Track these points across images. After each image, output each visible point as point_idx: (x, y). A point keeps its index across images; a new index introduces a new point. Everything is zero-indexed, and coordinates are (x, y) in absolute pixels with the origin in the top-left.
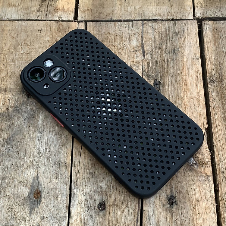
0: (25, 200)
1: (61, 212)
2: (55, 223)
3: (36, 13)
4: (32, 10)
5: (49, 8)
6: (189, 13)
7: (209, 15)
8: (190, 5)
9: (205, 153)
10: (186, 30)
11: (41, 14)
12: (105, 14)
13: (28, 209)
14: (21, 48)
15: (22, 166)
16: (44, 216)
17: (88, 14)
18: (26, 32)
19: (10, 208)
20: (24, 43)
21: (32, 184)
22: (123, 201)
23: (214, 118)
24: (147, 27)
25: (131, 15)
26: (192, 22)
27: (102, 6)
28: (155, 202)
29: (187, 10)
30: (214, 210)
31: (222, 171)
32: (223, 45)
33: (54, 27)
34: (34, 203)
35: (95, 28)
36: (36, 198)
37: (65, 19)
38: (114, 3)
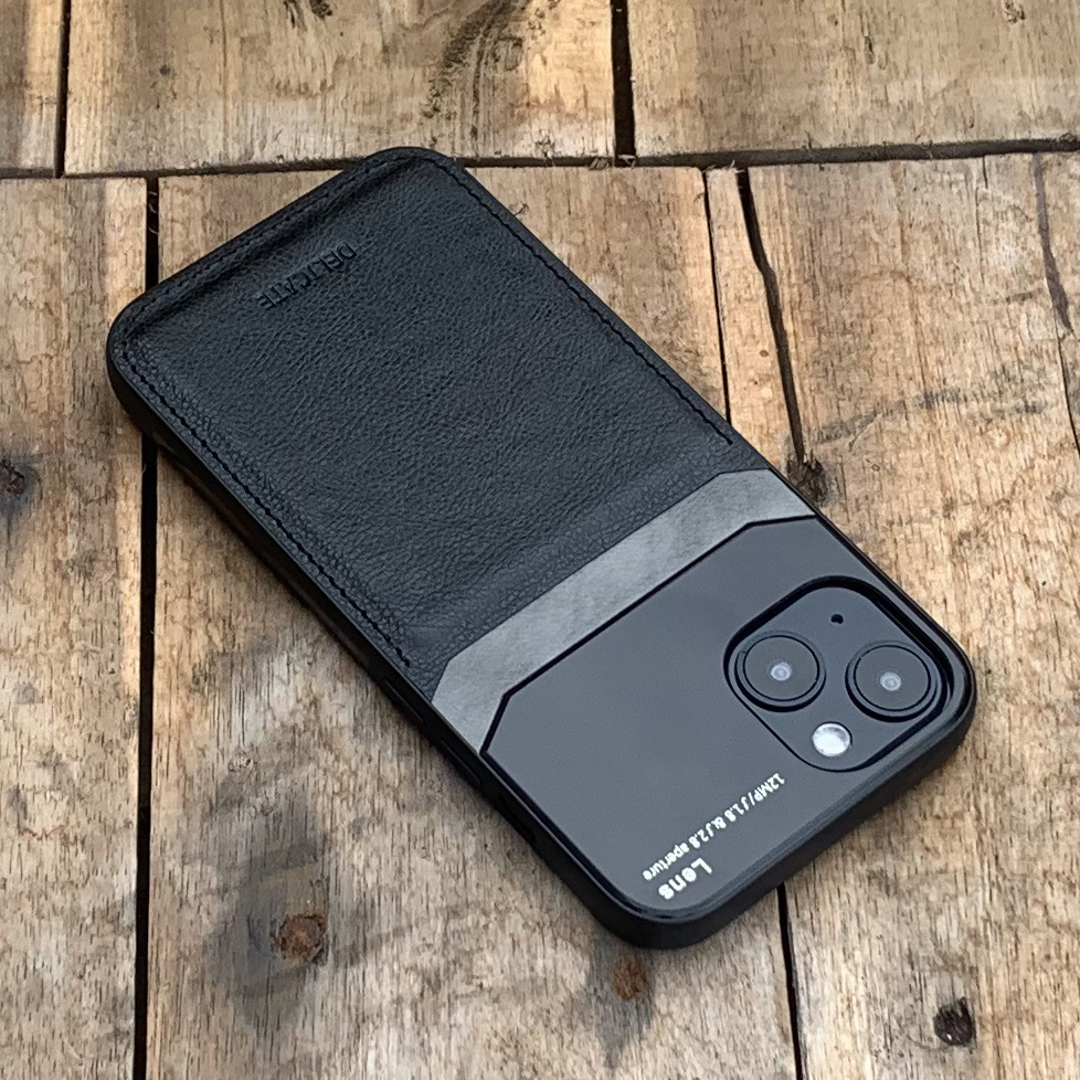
1: (759, 1054)
3: (421, 123)
4: (399, 110)
5: (481, 96)
11: (446, 131)
12: (774, 120)
17: (687, 123)
25: (909, 123)
34: (622, 1016)
35: (795, 192)
36: (626, 998)
37: (570, 149)
38: (815, 65)
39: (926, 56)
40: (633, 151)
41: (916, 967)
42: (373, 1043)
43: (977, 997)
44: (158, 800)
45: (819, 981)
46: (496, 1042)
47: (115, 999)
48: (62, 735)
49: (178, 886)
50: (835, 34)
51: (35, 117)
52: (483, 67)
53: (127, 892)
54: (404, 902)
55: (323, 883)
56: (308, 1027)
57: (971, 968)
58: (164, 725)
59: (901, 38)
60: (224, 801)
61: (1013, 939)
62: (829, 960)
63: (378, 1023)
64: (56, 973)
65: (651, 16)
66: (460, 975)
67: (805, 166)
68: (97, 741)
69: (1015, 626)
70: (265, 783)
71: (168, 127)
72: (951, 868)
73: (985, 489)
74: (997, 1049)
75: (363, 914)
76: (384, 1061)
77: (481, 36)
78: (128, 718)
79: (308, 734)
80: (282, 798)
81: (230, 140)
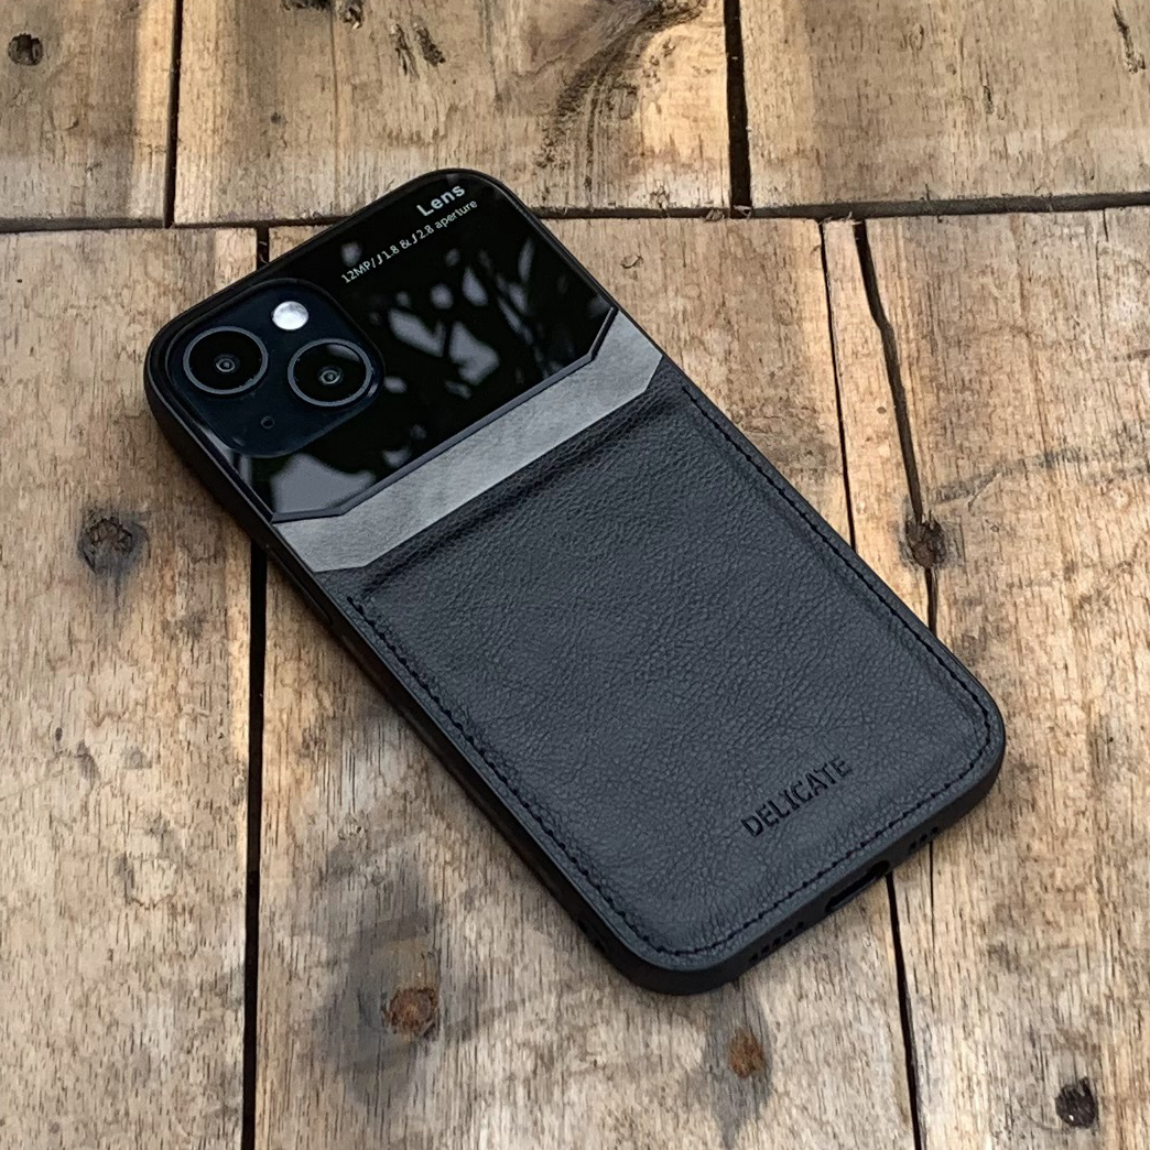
3: (534, 174)
4: (512, 158)
5: (595, 146)
11: (560, 180)
12: (891, 171)
17: (804, 174)
25: (1028, 174)
34: (738, 1095)
35: (913, 245)
36: (741, 1075)
37: (686, 200)
38: (934, 116)
39: (1046, 107)
40: (748, 202)
41: (1037, 1046)
42: (485, 1121)
43: (1099, 1077)
44: (267, 869)
45: (938, 1059)
46: (610, 1121)
47: (223, 1075)
48: (170, 801)
49: (287, 958)
50: (952, 83)
51: (145, 166)
52: (597, 115)
53: (235, 965)
54: (517, 976)
55: (435, 955)
56: (419, 1106)
57: (1094, 1047)
58: (274, 792)
59: (1019, 88)
60: (334, 870)
61: (1136, 1017)
62: (949, 1037)
63: (490, 1100)
64: (163, 1049)
65: (767, 65)
66: (574, 1051)
67: (923, 218)
68: (205, 808)
69: (1138, 693)
70: (376, 851)
71: (279, 177)
72: (1073, 943)
73: (1106, 551)
74: (1121, 1131)
75: (476, 988)
76: (496, 1140)
77: (595, 83)
78: (237, 784)
79: (419, 801)
80: (393, 869)
81: (340, 190)
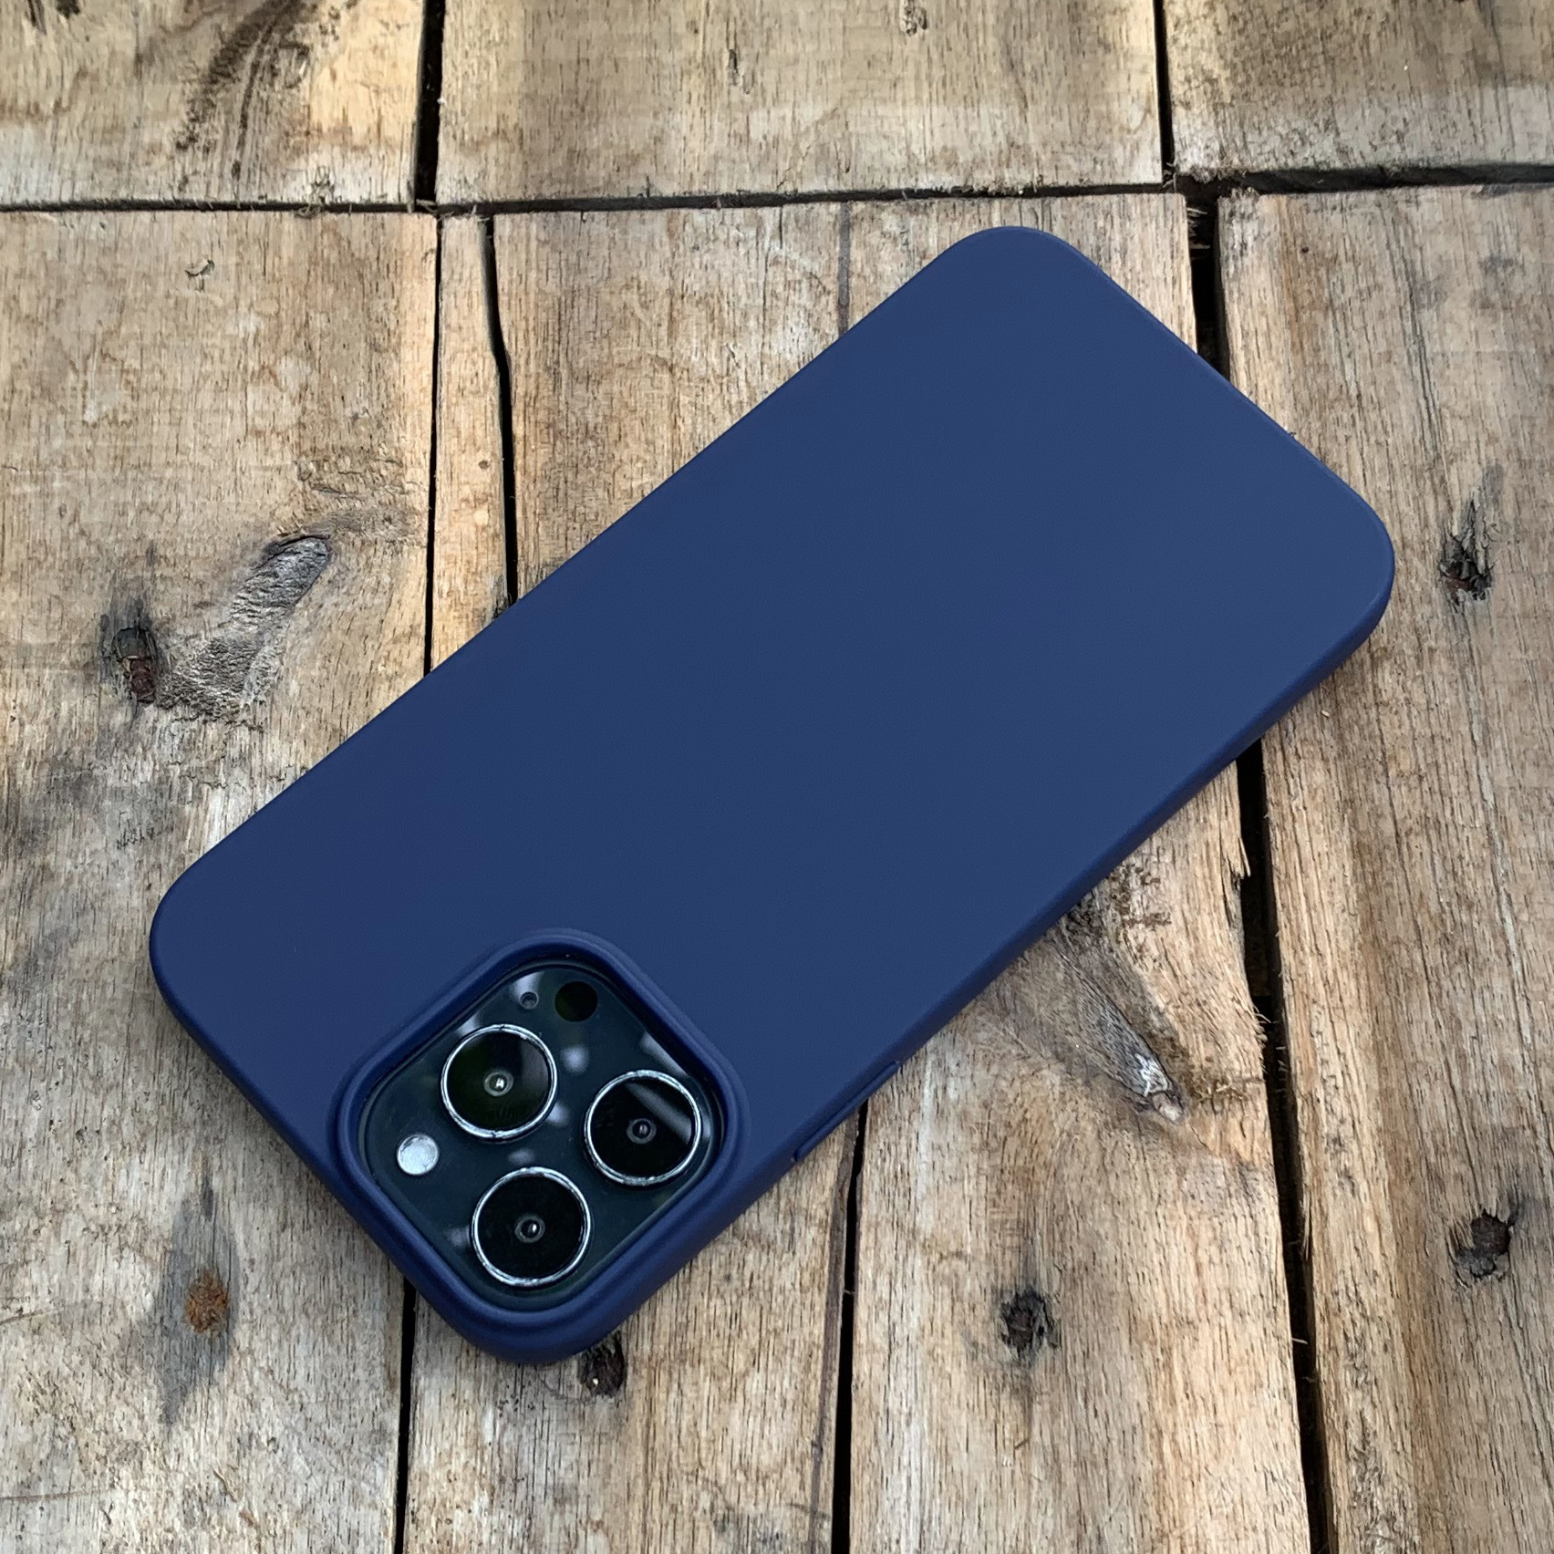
0: (132, 1343)
1: (355, 1405)
2: (319, 1478)
3: (172, 158)
4: (146, 139)
5: (250, 122)
6: (1137, 146)
7: (1261, 158)
8: (1144, 92)
9: (1231, 1027)
10: (1116, 257)
11: (202, 167)
12: (607, 158)
13: (154, 1392)
14: (80, 386)
15: (109, 1131)
16: (251, 1435)
17: (502, 161)
18: (112, 281)
19: (43, 1392)
20: (104, 355)
21: (173, 1239)
22: (734, 1333)
23: (1286, 811)
24: (874, 238)
25: (771, 165)
26: (1154, 204)
27: (588, 108)
28: (927, 1331)
29: (1122, 128)
30: (1282, 1375)
31: (1333, 1133)
32: (1345, 350)
33: (287, 252)
34: (190, 1354)
35: (547, 249)
36: (199, 1328)
37: (354, 193)
38: (666, 87)
39: (801, 78)
50: (692, 46)
52: (257, 82)
59: (772, 53)
65: (471, 20)
67: (563, 214)
77: (259, 42)
